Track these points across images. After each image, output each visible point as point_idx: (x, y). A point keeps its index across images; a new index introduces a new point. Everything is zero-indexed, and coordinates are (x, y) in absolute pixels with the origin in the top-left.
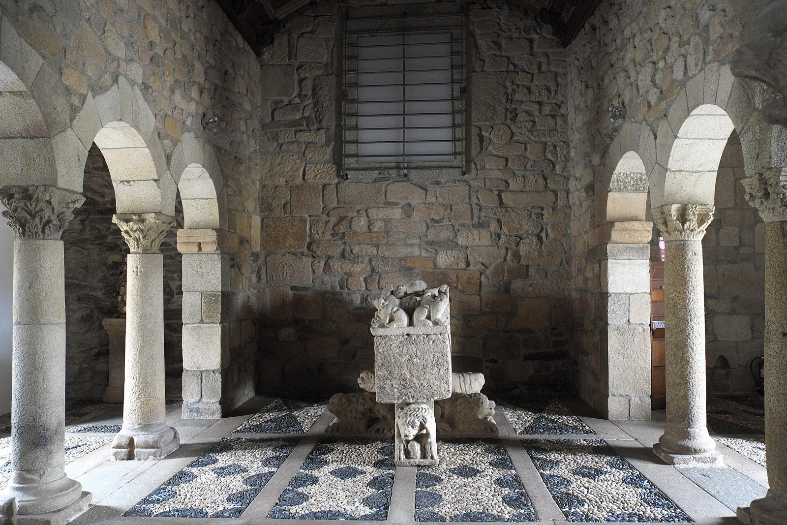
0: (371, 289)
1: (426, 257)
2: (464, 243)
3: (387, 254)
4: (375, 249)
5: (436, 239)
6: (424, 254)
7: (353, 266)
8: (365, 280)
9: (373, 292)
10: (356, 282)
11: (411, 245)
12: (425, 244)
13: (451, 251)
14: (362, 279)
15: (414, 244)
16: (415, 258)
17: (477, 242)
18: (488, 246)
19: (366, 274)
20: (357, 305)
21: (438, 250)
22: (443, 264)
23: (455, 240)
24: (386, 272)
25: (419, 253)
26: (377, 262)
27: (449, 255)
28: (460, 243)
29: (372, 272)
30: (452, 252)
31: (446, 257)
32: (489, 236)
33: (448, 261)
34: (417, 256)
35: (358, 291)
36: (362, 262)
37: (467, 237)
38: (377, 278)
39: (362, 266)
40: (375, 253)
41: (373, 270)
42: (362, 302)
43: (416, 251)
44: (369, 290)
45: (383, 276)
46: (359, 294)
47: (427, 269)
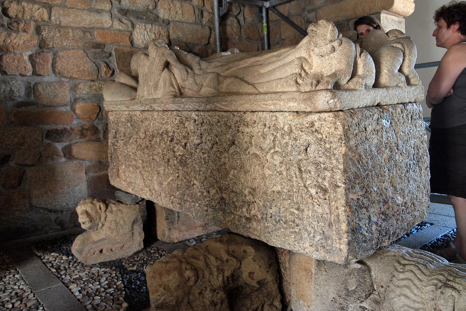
0: (42, 73)
1: (120, 31)
2: (166, 17)
3: (65, 21)
4: (45, 11)
5: (132, 8)
6: (117, 25)
7: (9, 35)
8: (31, 57)
9: (46, 79)
10: (16, 62)
11: (99, 12)
12: (119, 11)
13: (150, 26)
14: (26, 58)
15: (103, 10)
16: (106, 31)
17: (179, 17)
18: (191, 23)
19: (32, 51)
20: (20, 100)
21: (134, 23)
22: (143, 42)
23: (155, 12)
24: (64, 49)
25: (110, 25)
26: (49, 32)
27: (148, 30)
28: (161, 16)
29: (40, 47)
30: (152, 25)
31: (146, 33)
32: (192, 11)
33: (147, 38)
34: (108, 29)
35: (19, 78)
36: (25, 31)
37: (170, 9)
38: (50, 56)
39: (25, 37)
40: (46, 17)
41: (42, 45)
42: (28, 94)
43: (106, 20)
44: (39, 75)
45: (61, 54)
46: (23, 81)
47: (121, 48)
